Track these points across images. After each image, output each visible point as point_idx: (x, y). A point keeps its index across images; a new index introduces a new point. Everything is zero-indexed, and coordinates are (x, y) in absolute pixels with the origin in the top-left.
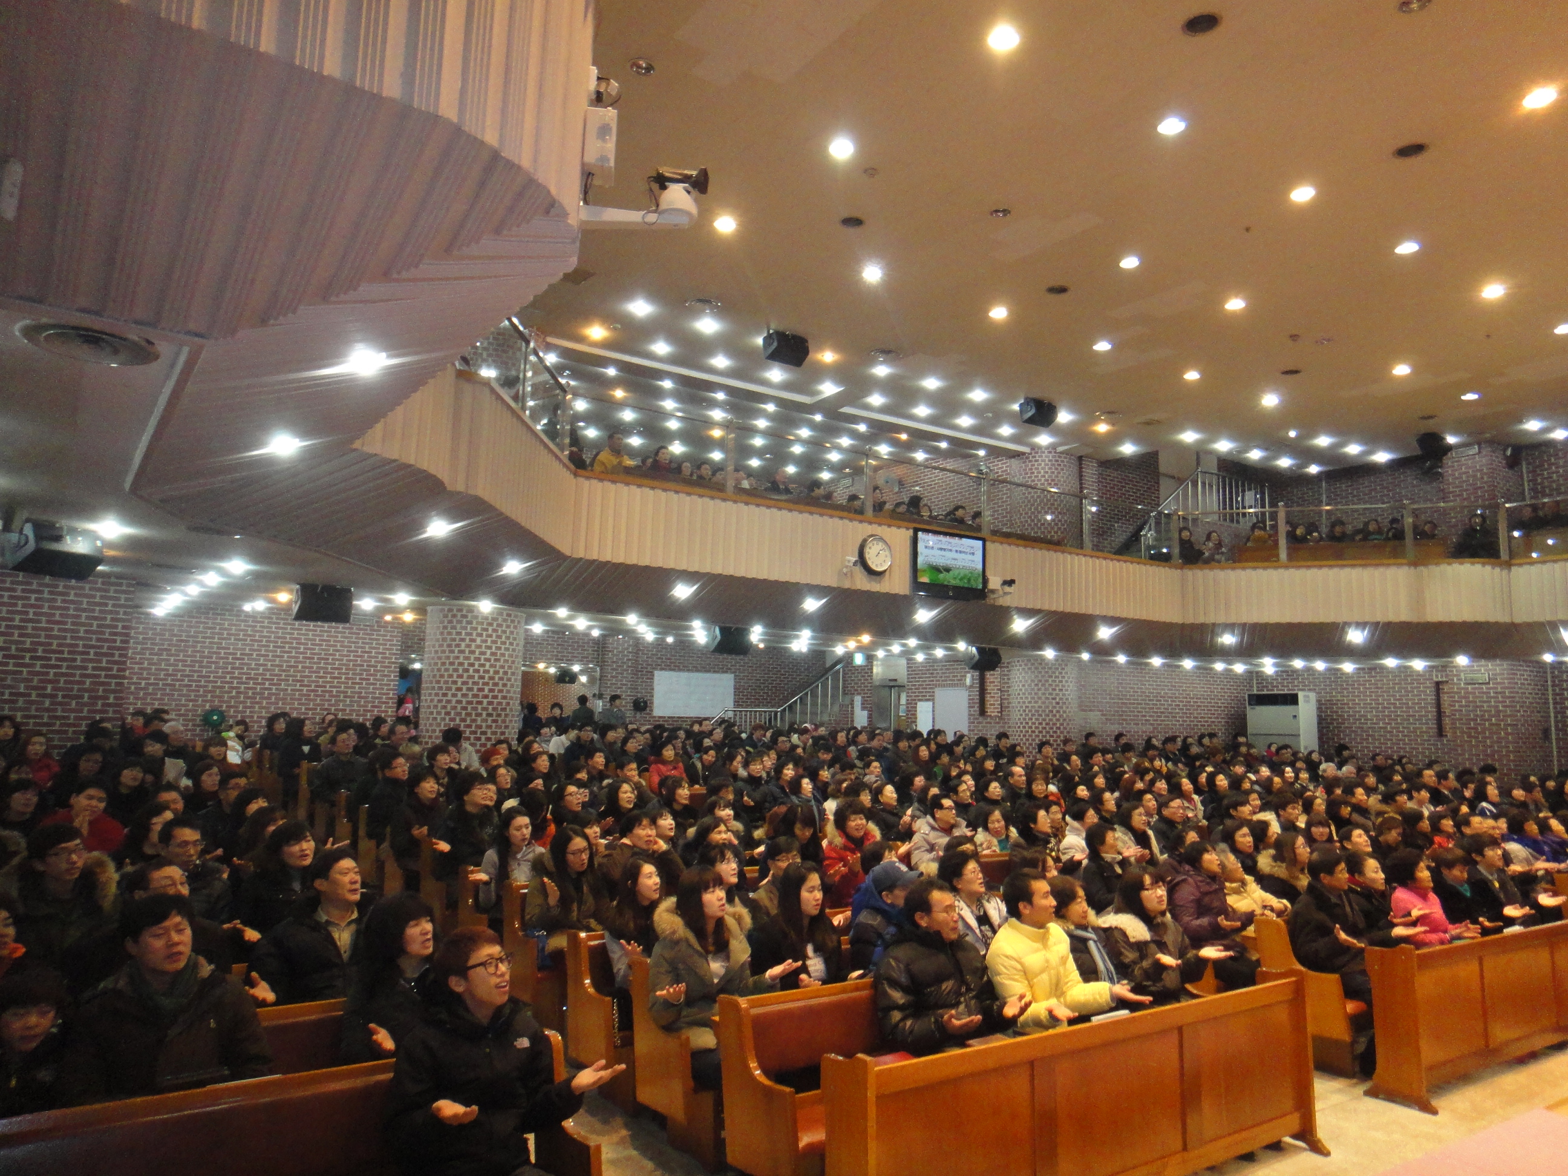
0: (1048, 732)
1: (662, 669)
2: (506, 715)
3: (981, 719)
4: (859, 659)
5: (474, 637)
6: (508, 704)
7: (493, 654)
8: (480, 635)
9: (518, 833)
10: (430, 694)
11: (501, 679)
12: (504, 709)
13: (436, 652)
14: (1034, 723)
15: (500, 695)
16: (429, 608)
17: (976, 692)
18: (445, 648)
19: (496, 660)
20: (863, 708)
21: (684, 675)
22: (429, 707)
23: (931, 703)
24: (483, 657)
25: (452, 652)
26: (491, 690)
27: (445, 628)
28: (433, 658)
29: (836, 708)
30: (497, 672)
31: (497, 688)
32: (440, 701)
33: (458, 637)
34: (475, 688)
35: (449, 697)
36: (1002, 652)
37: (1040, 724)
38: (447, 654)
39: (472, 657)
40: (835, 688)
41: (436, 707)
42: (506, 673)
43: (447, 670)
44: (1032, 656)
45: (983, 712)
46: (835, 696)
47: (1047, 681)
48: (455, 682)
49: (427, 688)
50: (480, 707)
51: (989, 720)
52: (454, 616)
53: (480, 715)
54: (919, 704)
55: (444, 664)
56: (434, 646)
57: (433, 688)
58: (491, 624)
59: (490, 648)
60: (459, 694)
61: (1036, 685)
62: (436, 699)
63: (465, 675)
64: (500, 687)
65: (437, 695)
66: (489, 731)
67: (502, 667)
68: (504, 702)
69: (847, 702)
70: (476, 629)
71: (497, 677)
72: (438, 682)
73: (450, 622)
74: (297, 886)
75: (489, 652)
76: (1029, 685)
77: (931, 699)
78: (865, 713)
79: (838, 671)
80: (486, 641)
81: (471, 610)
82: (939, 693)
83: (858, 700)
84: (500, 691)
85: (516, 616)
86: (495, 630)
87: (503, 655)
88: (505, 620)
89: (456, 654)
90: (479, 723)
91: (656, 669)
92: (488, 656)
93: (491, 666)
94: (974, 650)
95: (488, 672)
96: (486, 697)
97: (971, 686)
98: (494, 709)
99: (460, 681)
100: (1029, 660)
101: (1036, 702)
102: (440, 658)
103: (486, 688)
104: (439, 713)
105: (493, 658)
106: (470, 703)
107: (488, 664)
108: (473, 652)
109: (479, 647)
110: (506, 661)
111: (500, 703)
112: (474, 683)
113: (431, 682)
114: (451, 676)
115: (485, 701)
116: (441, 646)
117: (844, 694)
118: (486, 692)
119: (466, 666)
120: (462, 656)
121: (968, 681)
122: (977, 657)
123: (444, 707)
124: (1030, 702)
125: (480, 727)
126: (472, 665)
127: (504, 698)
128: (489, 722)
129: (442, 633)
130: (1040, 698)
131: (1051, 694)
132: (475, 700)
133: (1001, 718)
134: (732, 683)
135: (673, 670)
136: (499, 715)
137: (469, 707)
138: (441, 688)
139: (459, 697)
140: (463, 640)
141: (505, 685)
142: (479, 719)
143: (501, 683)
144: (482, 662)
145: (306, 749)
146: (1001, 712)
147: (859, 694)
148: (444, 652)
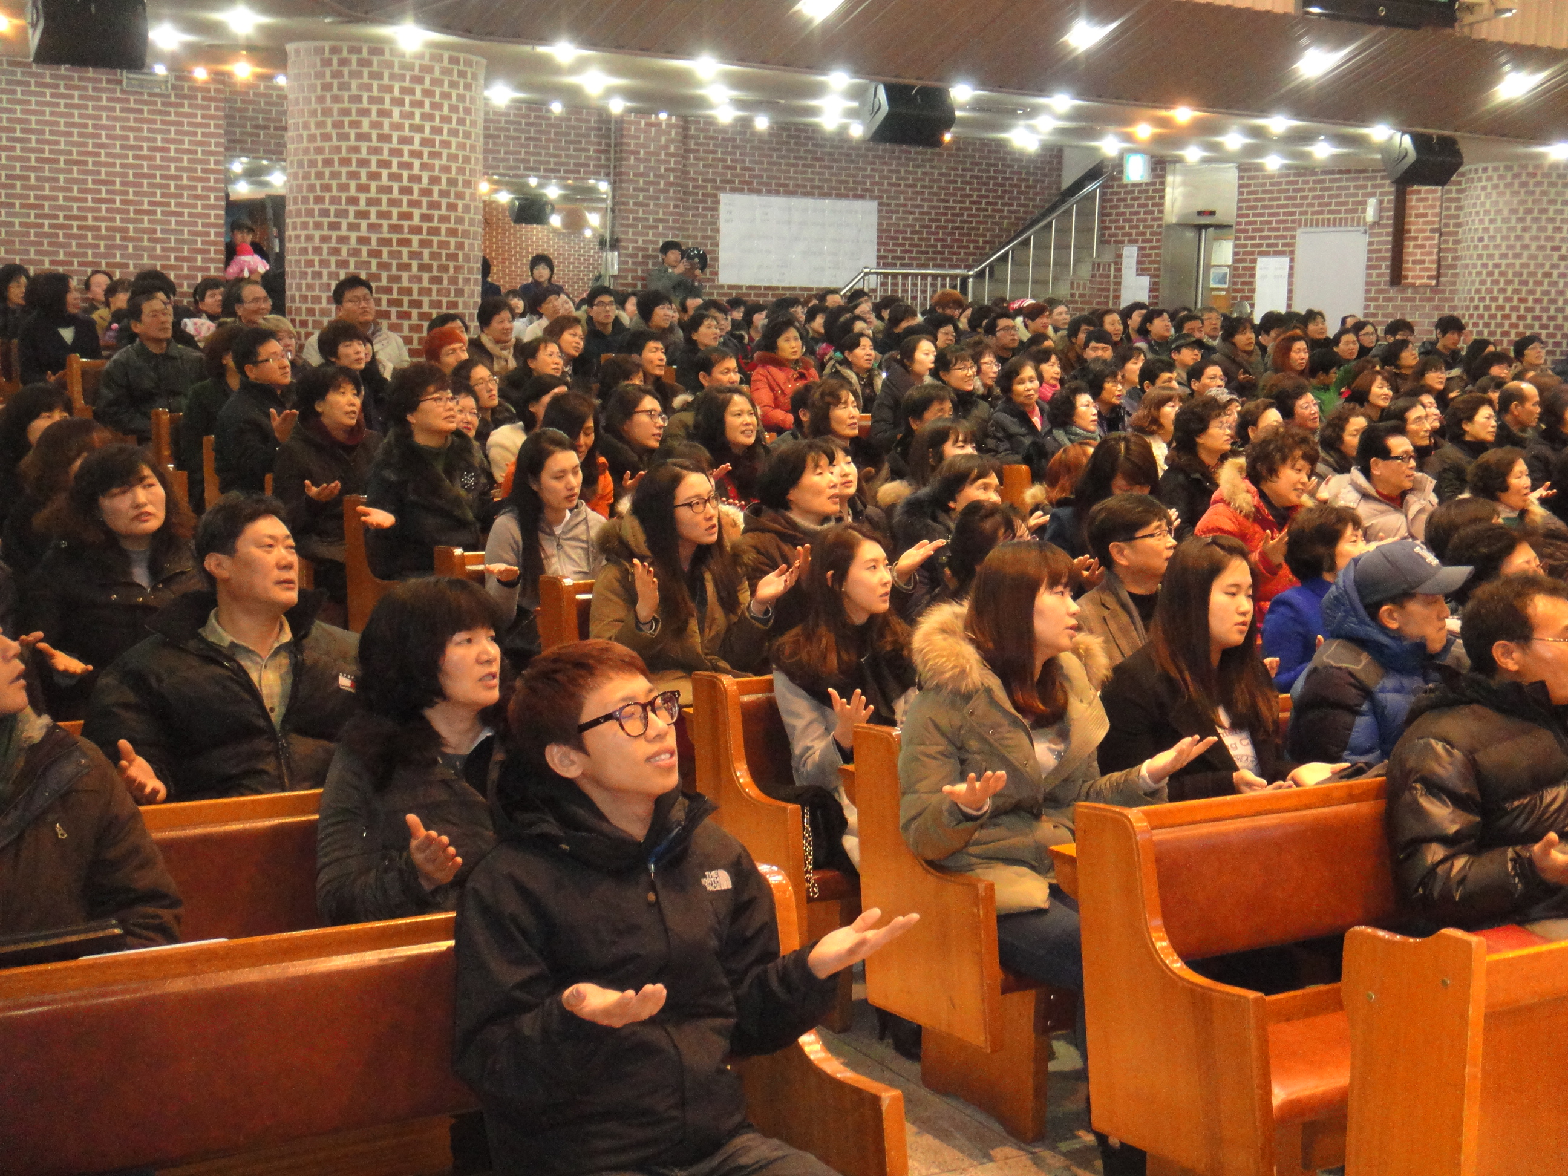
0: (1538, 318)
1: (734, 190)
2: (457, 269)
3: (1392, 293)
4: (1136, 171)
5: (387, 105)
6: (460, 246)
7: (424, 142)
8: (400, 102)
9: (559, 485)
10: (305, 226)
11: (444, 194)
12: (453, 257)
13: (312, 138)
14: (1509, 299)
15: (444, 227)
16: (290, 47)
17: (1386, 239)
18: (329, 129)
19: (433, 155)
20: (1141, 271)
21: (778, 202)
22: (304, 251)
23: (1285, 261)
24: (406, 148)
25: (345, 137)
26: (426, 218)
27: (327, 87)
28: (306, 151)
29: (1085, 271)
30: (435, 180)
31: (436, 213)
32: (325, 239)
33: (354, 107)
34: (395, 212)
35: (344, 231)
36: (1464, 147)
37: (1522, 300)
38: (335, 142)
39: (386, 147)
40: (1085, 230)
41: (317, 250)
42: (452, 182)
43: (335, 175)
44: (1519, 157)
45: (1397, 276)
46: (1083, 246)
47: (1544, 211)
48: (353, 201)
49: (298, 214)
50: (405, 251)
51: (1409, 293)
52: (343, 62)
53: (407, 267)
54: (1262, 262)
55: (328, 162)
56: (306, 126)
57: (310, 213)
58: (419, 80)
59: (420, 129)
60: (364, 224)
61: (1521, 220)
62: (317, 234)
63: (373, 186)
64: (444, 211)
65: (318, 226)
66: (426, 300)
67: (446, 169)
68: (453, 241)
69: (1108, 257)
70: (390, 89)
71: (436, 189)
72: (319, 200)
73: (337, 75)
74: (141, 575)
75: (417, 138)
76: (1506, 220)
77: (1288, 251)
78: (1145, 281)
79: (1090, 197)
80: (411, 115)
81: (378, 48)
82: (1306, 240)
83: (1130, 254)
84: (444, 219)
85: (468, 63)
86: (427, 93)
87: (446, 144)
88: (446, 72)
89: (353, 142)
90: (405, 283)
91: (723, 189)
92: (416, 146)
93: (424, 167)
94: (1407, 141)
95: (418, 179)
96: (417, 230)
97: (1375, 224)
98: (434, 256)
99: (363, 197)
100: (1508, 168)
101: (1517, 256)
102: (319, 150)
103: (417, 213)
104: (324, 263)
105: (426, 151)
106: (387, 242)
107: (417, 163)
108: (386, 138)
109: (398, 127)
110: (453, 157)
111: (443, 245)
112: (392, 202)
113: (305, 200)
114: (344, 188)
115: (415, 239)
116: (320, 125)
117: (1102, 242)
118: (416, 220)
119: (374, 167)
120: (364, 146)
121: (1370, 214)
122: (1412, 155)
123: (335, 251)
124: (1504, 256)
125: (408, 291)
126: (386, 164)
127: (452, 232)
128: (426, 283)
129: (321, 99)
130: (1526, 247)
131: (1549, 239)
132: (395, 237)
133: (1435, 290)
134: (874, 219)
135: (759, 192)
136: (444, 268)
137: (385, 251)
138: (325, 213)
139: (364, 231)
140: (365, 112)
141: (452, 207)
142: (405, 275)
143: (444, 202)
144: (406, 158)
145: (67, 334)
146: (1438, 277)
147: (1132, 242)
148: (326, 137)
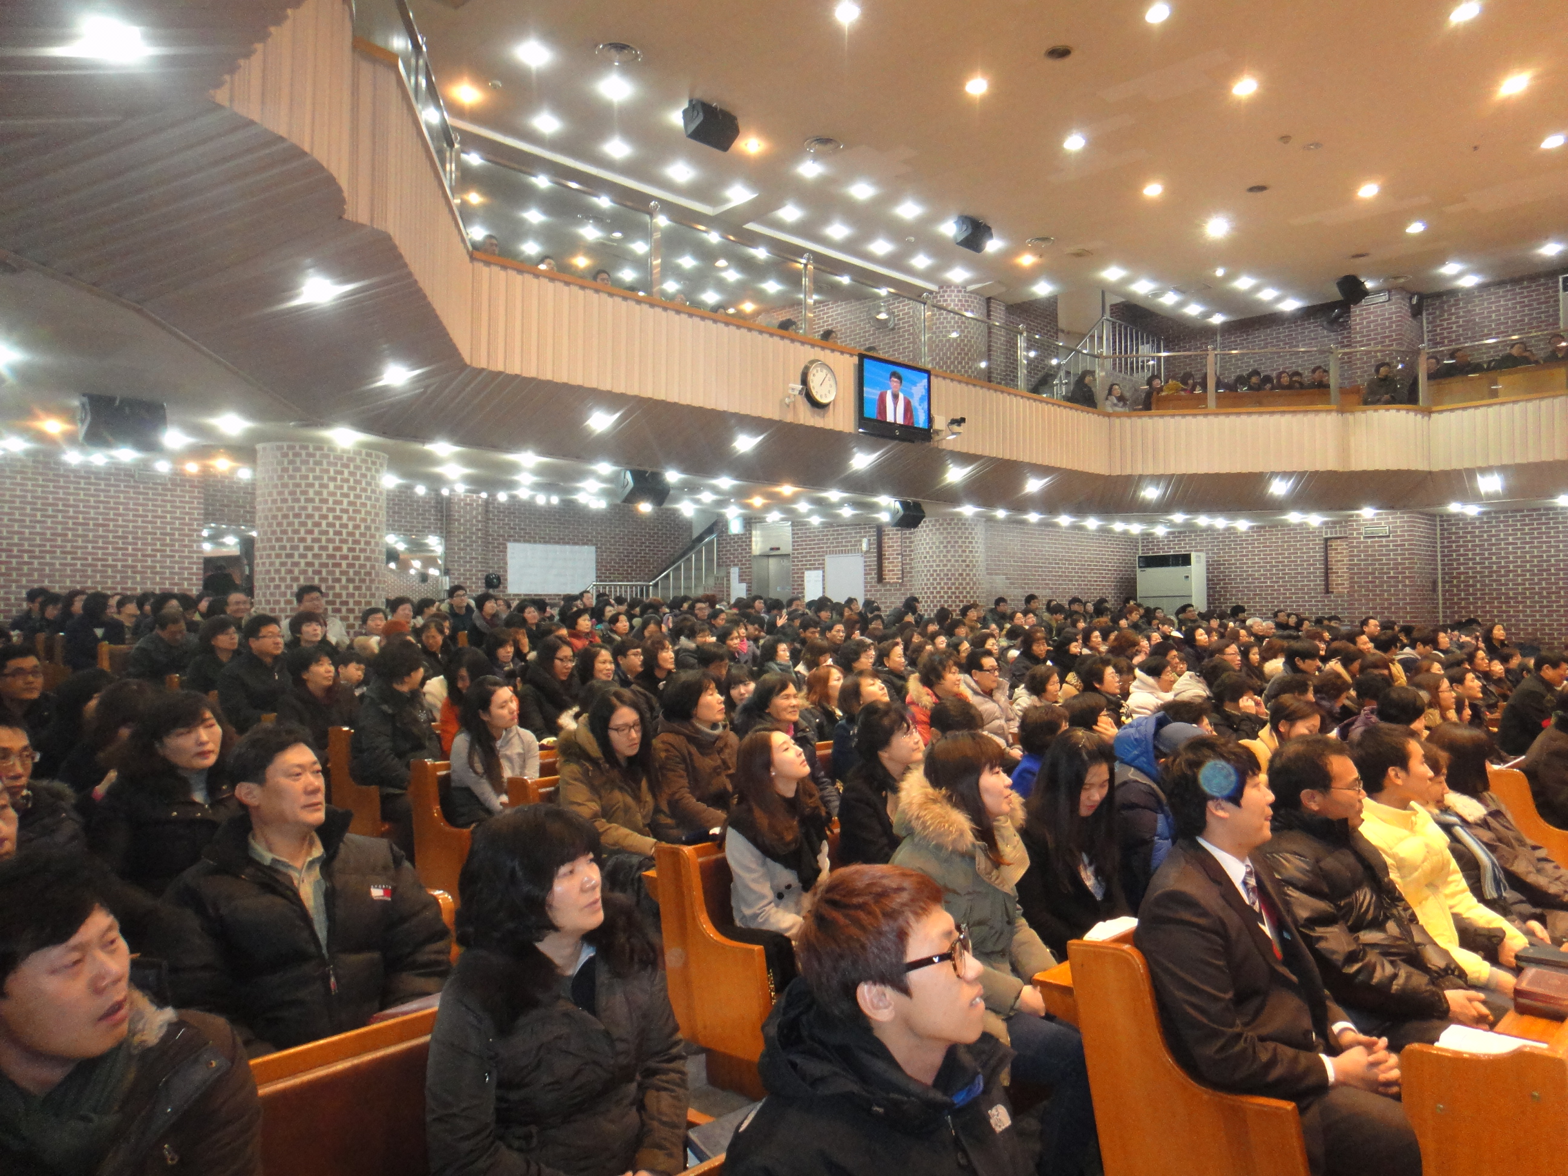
0: (958, 597)
1: (515, 541)
2: (372, 581)
3: (879, 587)
4: (735, 527)
5: (325, 481)
6: (373, 567)
7: (350, 503)
8: (334, 479)
9: (505, 712)
10: (269, 556)
11: (363, 535)
12: (369, 574)
13: (274, 501)
14: (942, 588)
15: (362, 555)
16: (259, 447)
17: (874, 559)
18: (287, 495)
19: (355, 511)
20: (741, 581)
21: (540, 547)
22: (268, 572)
23: (820, 572)
24: (338, 507)
25: (298, 500)
26: (351, 550)
27: (285, 470)
28: (270, 510)
29: (711, 582)
30: (357, 527)
31: (357, 547)
32: (283, 564)
33: (303, 483)
34: (331, 546)
35: (296, 559)
36: (926, 508)
37: (949, 588)
38: (290, 504)
39: (325, 507)
40: (710, 560)
41: (278, 571)
42: (368, 528)
43: (290, 524)
44: (946, 514)
45: (880, 579)
46: (709, 569)
47: (956, 542)
48: (303, 540)
49: (264, 548)
50: (337, 570)
51: (888, 587)
52: (296, 455)
53: (339, 580)
54: (807, 574)
55: (286, 516)
56: (270, 494)
57: (273, 548)
58: (347, 466)
59: (347, 496)
60: (310, 554)
61: (945, 547)
62: (278, 561)
63: (316, 530)
64: (362, 545)
65: (278, 556)
66: (351, 601)
67: (364, 520)
68: (368, 564)
69: (723, 574)
70: (327, 471)
71: (357, 532)
72: (278, 540)
73: (291, 462)
75: (345, 501)
76: (938, 547)
77: (821, 567)
78: (744, 586)
79: (712, 542)
80: (341, 487)
81: (320, 445)
82: (828, 559)
83: (735, 572)
84: (362, 550)
85: (378, 457)
86: (351, 474)
87: (364, 505)
88: (364, 461)
89: (302, 503)
90: (337, 590)
91: (509, 541)
92: (345, 505)
93: (350, 519)
94: (898, 505)
95: (346, 526)
96: (345, 557)
97: (867, 552)
98: (356, 573)
99: (309, 538)
100: (937, 521)
101: (945, 565)
102: (279, 509)
103: (345, 547)
104: (282, 579)
105: (351, 509)
106: (326, 565)
107: (345, 516)
108: (325, 501)
109: (333, 494)
110: (368, 513)
111: (362, 566)
112: (329, 541)
113: (269, 540)
114: (296, 532)
115: (344, 563)
116: (280, 493)
117: (719, 565)
118: (345, 551)
119: (317, 518)
120: (310, 506)
121: (864, 547)
122: (901, 512)
123: (290, 572)
124: (938, 566)
125: (339, 595)
126: (325, 517)
127: (368, 559)
128: (351, 590)
129: (281, 478)
130: (949, 561)
131: (960, 556)
132: (331, 562)
133: (901, 584)
134: (593, 556)
135: (529, 542)
136: (363, 581)
137: (324, 571)
138: (283, 548)
139: (310, 558)
140: (312, 485)
141: (368, 543)
142: (337, 585)
143: (363, 540)
144: (338, 513)
146: (902, 578)
147: (735, 565)
148: (285, 501)
